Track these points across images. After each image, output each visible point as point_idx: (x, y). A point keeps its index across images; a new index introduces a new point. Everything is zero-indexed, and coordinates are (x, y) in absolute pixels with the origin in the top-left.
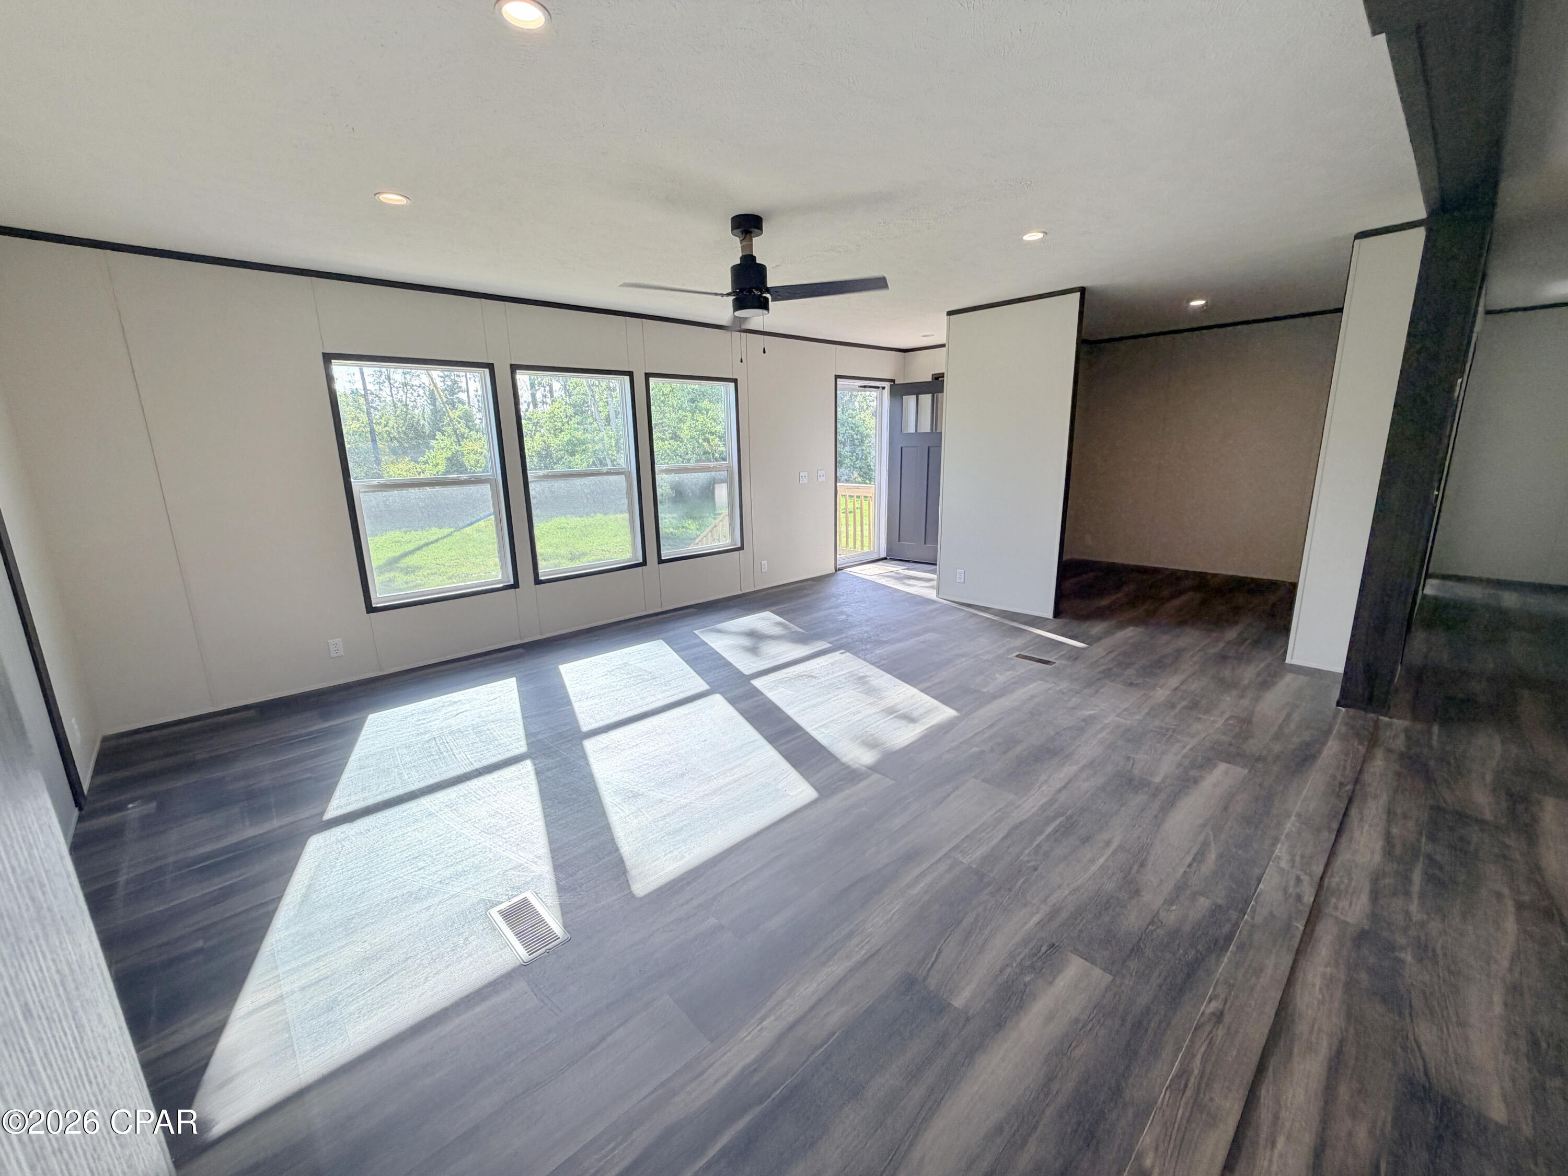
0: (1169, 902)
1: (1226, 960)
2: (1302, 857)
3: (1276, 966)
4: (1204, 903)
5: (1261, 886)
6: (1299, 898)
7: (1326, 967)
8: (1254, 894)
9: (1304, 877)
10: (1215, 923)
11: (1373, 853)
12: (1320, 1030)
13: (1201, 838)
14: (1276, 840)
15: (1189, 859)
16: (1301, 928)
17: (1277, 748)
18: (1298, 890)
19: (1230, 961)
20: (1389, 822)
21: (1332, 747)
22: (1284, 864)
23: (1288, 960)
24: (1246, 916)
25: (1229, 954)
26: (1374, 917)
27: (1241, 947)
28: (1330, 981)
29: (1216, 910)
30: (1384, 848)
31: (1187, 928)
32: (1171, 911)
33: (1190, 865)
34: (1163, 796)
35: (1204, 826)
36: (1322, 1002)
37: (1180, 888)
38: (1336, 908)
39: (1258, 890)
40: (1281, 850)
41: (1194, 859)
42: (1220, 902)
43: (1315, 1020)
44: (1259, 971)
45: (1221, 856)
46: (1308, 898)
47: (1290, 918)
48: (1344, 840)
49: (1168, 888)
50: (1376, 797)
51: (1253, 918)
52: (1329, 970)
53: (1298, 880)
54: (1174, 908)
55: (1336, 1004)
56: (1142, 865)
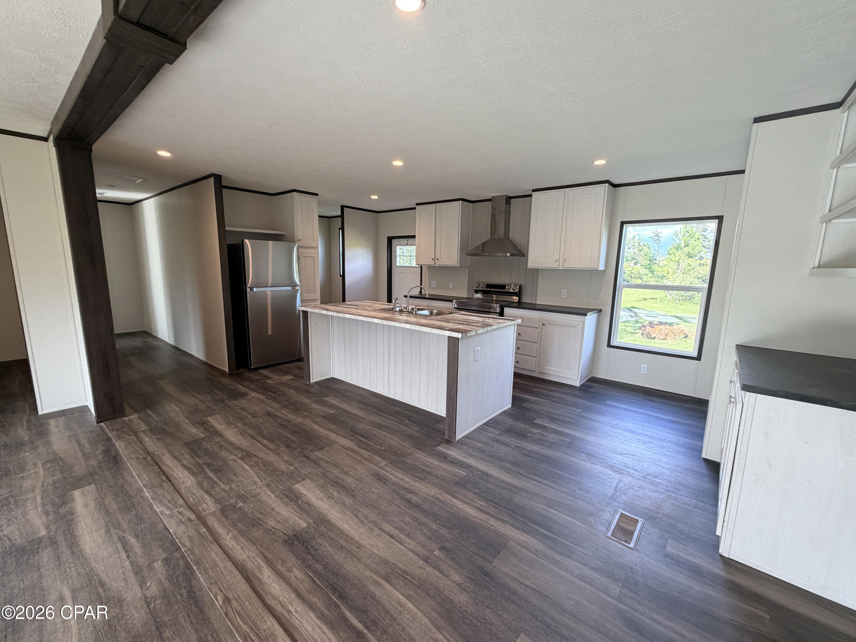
0: (142, 583)
1: (199, 575)
2: (169, 502)
3: (217, 554)
4: (158, 565)
5: (171, 531)
6: (190, 520)
7: (228, 535)
8: (172, 536)
9: (181, 510)
10: (175, 566)
11: (189, 478)
12: (254, 558)
13: (115, 538)
14: (151, 506)
15: (124, 555)
16: (205, 530)
17: (94, 462)
18: (186, 517)
19: (201, 573)
20: (179, 461)
21: (120, 446)
22: (167, 512)
23: (216, 547)
24: (182, 549)
25: (197, 572)
26: (217, 501)
27: (197, 564)
28: (235, 537)
29: (166, 561)
30: (189, 472)
31: (167, 584)
32: (150, 586)
33: (128, 557)
34: (61, 539)
35: (108, 531)
36: (242, 548)
37: (138, 571)
38: (204, 510)
39: (172, 533)
40: (158, 508)
41: (126, 552)
42: (164, 556)
43: (249, 557)
44: (216, 565)
45: (137, 536)
46: (193, 517)
47: (197, 531)
48: (173, 481)
49: (133, 580)
50: (163, 454)
51: (186, 547)
52: (230, 535)
53: (180, 513)
54: (149, 584)
55: (246, 544)
56: (102, 585)
